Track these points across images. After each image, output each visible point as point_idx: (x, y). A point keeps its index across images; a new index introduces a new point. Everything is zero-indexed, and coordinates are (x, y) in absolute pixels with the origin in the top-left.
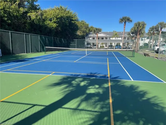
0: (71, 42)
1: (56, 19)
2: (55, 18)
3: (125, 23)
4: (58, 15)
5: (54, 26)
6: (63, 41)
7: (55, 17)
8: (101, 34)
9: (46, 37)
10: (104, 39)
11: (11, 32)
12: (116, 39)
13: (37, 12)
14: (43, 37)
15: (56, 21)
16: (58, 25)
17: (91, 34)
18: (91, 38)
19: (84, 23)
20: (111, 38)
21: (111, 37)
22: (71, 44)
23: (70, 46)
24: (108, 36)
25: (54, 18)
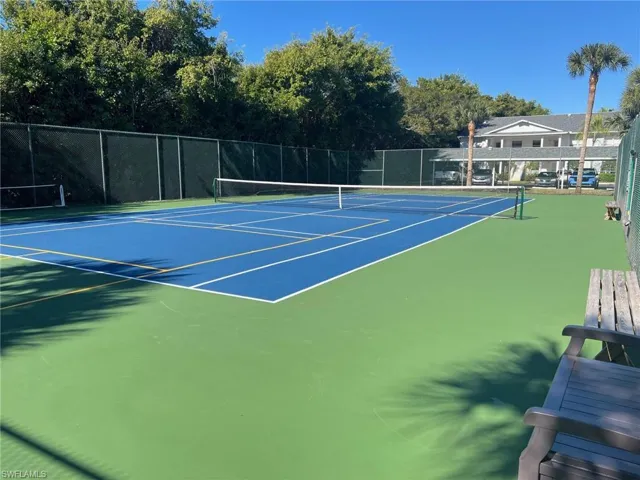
0: (365, 162)
1: (302, 80)
2: (298, 77)
3: (595, 72)
4: (308, 64)
5: (297, 105)
6: (334, 160)
7: (296, 70)
8: (528, 124)
9: (251, 145)
10: (559, 145)
11: (104, 134)
12: (596, 145)
13: (205, 63)
14: (237, 147)
15: (300, 86)
16: (307, 100)
17: (488, 125)
18: (484, 144)
19: (458, 85)
20: (574, 142)
21: (573, 137)
22: (366, 167)
23: (361, 177)
24: (560, 132)
25: (294, 76)
